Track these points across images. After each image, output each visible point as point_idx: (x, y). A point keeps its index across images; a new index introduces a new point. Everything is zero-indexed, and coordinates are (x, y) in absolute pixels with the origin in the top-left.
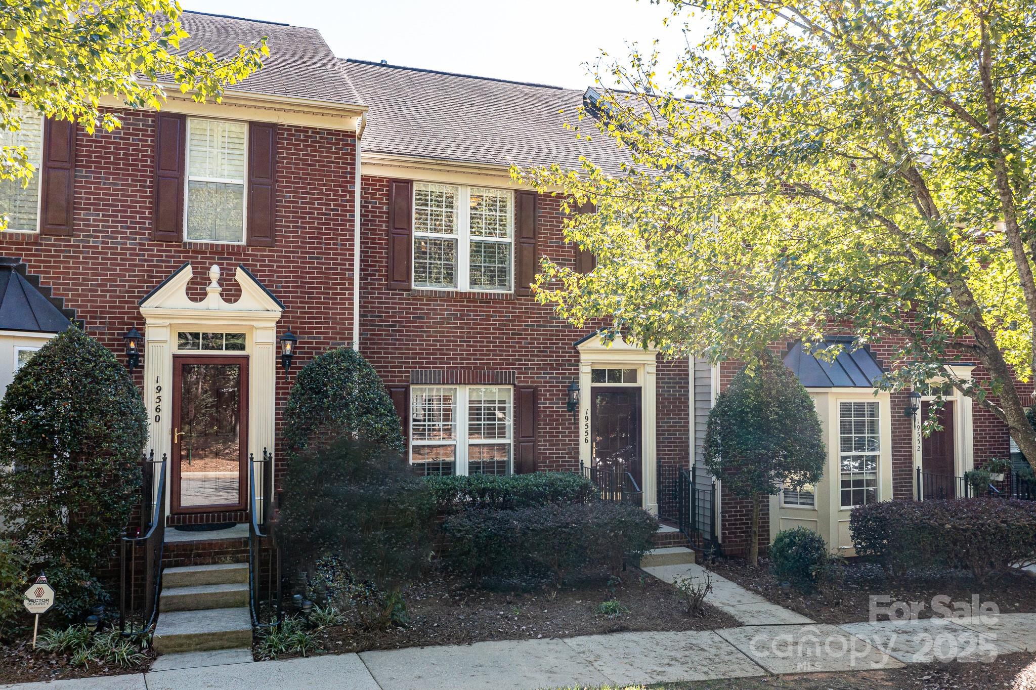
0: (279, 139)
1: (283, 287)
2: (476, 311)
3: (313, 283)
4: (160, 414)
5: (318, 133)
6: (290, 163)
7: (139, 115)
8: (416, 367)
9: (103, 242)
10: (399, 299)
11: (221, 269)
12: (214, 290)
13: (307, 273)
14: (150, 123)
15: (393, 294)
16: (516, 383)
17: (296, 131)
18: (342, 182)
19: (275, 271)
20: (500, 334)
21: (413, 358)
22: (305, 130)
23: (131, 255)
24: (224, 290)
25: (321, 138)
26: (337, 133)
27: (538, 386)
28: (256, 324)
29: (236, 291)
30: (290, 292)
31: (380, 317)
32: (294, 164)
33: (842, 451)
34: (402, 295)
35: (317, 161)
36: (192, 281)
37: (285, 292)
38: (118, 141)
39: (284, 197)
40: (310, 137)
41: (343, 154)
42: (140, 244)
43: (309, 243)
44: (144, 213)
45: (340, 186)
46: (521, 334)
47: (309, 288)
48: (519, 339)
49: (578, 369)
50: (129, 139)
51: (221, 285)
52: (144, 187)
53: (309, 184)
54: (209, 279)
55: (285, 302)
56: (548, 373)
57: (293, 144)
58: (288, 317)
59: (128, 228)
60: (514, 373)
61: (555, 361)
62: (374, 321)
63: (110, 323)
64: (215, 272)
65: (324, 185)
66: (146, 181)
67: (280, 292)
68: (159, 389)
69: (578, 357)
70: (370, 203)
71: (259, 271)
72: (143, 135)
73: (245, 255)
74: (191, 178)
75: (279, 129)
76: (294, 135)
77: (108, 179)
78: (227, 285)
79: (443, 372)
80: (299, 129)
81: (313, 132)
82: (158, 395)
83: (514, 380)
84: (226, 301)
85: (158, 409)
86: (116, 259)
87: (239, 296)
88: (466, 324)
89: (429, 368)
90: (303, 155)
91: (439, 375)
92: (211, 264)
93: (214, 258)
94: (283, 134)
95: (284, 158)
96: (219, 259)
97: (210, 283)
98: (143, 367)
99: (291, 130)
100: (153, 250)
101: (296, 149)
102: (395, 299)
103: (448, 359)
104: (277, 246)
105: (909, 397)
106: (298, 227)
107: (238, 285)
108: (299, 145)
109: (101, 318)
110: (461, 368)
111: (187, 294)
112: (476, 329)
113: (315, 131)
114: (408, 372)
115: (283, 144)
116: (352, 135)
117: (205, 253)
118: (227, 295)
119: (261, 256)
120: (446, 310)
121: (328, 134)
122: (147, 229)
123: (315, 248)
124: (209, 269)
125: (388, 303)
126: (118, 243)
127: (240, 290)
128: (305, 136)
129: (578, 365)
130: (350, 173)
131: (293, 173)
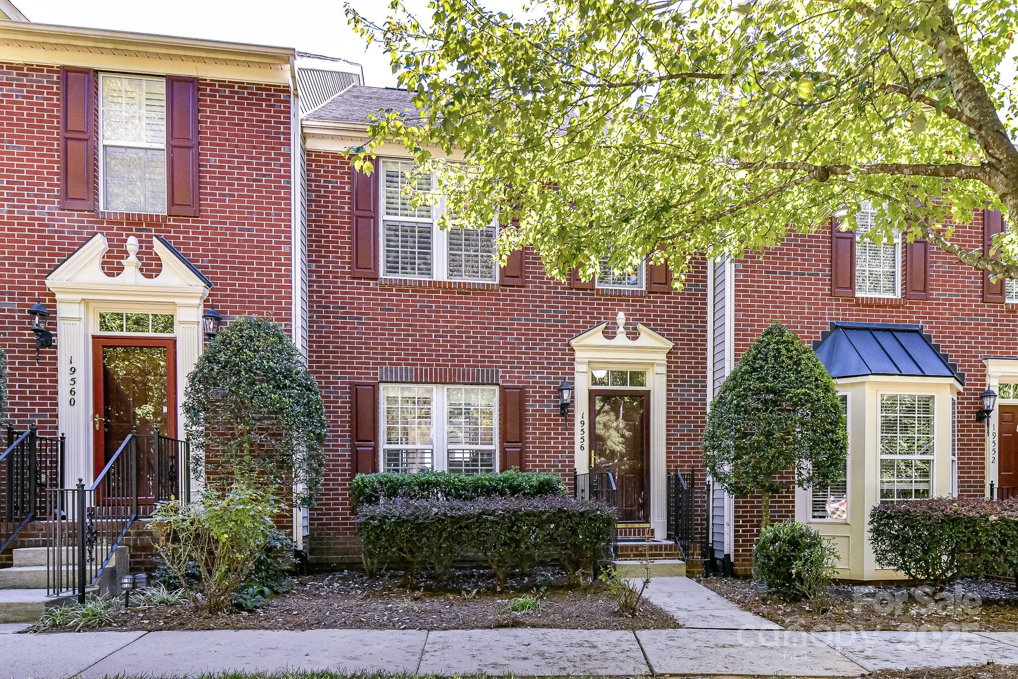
0: (202, 95)
1: (210, 261)
2: (454, 303)
3: (244, 257)
4: (75, 397)
5: (246, 88)
6: (214, 123)
7: (42, 71)
8: (385, 364)
9: (9, 212)
10: (365, 289)
11: (140, 242)
12: (131, 264)
13: (237, 246)
14: (55, 79)
15: (358, 283)
16: (500, 383)
17: (220, 86)
18: (275, 143)
19: (200, 244)
20: (481, 328)
21: (381, 354)
22: (230, 85)
23: (40, 225)
24: (143, 265)
25: (249, 94)
26: (267, 88)
27: (526, 387)
28: (177, 301)
29: (156, 265)
30: (218, 267)
31: (344, 308)
32: (219, 123)
33: (882, 453)
34: (369, 284)
35: (245, 120)
36: (109, 254)
37: (213, 267)
38: (20, 99)
39: (208, 161)
40: (237, 93)
41: (275, 112)
42: (49, 214)
43: (238, 213)
44: (52, 179)
45: (273, 149)
46: (506, 329)
47: (240, 263)
48: (503, 334)
49: (573, 369)
50: (32, 98)
51: (140, 259)
52: (51, 150)
53: (236, 146)
54: (126, 252)
55: (212, 279)
56: (538, 373)
57: (218, 102)
58: (217, 295)
59: (36, 195)
60: (497, 371)
61: (546, 359)
62: (337, 313)
63: (20, 300)
64: (132, 244)
65: (254, 147)
66: (53, 145)
67: (207, 267)
68: (73, 370)
69: (573, 355)
70: (330, 182)
71: (182, 243)
72: (48, 93)
73: (166, 226)
74: (106, 142)
75: (201, 84)
76: (218, 91)
77: (12, 142)
78: (147, 259)
79: (416, 370)
80: (223, 84)
81: (239, 88)
82: (73, 376)
83: (497, 379)
84: (146, 276)
85: (72, 392)
86: (24, 230)
87: (160, 271)
88: (442, 317)
89: (400, 364)
90: (230, 113)
91: (411, 372)
92: (128, 236)
93: (131, 230)
94: (205, 90)
95: (208, 117)
96: (137, 230)
97: (127, 257)
98: (56, 347)
99: (214, 85)
100: (63, 221)
101: (220, 107)
102: (360, 288)
103: (421, 355)
104: (202, 216)
105: (982, 397)
106: (225, 195)
107: (159, 259)
108: (224, 102)
109: (10, 293)
110: (437, 365)
111: (103, 268)
112: (454, 322)
113: (242, 86)
114: (377, 369)
115: (206, 101)
116: (286, 90)
117: (122, 223)
118: (147, 270)
119: (185, 227)
120: (419, 301)
121: (257, 89)
122: (56, 197)
123: (246, 218)
124: (126, 241)
125: (353, 293)
126: (24, 213)
127: (161, 265)
128: (231, 92)
129: (573, 364)
130: (284, 134)
131: (218, 134)
